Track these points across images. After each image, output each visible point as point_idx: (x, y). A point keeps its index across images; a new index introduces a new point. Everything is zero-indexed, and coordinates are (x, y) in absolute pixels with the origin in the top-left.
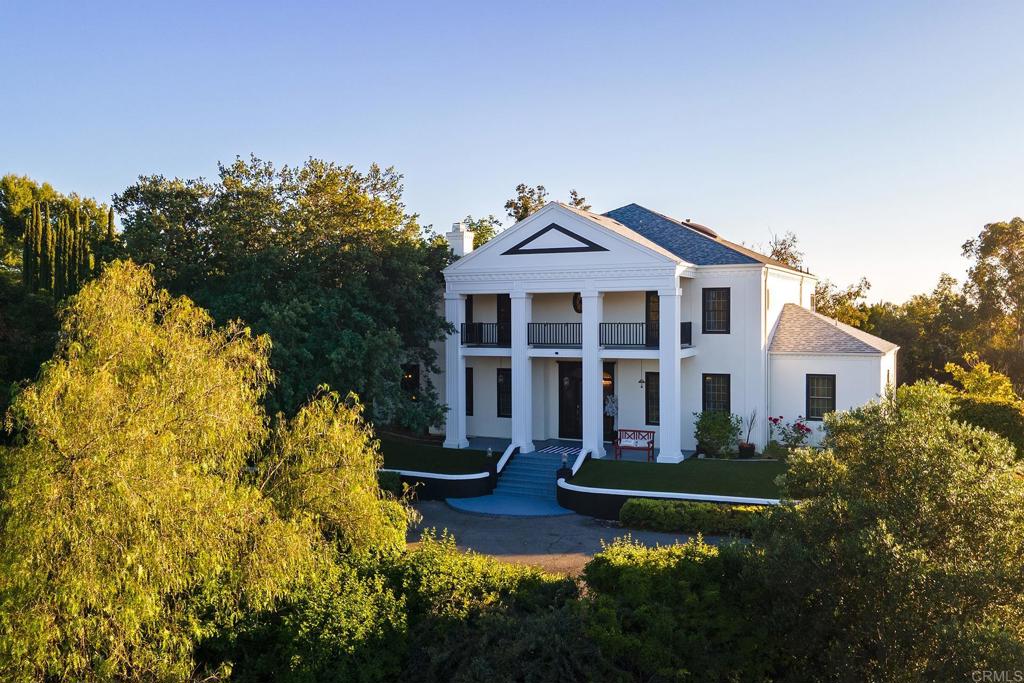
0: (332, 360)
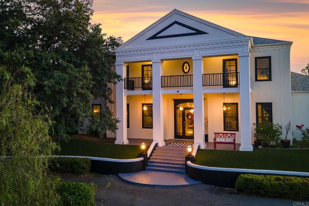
0: (45, 86)
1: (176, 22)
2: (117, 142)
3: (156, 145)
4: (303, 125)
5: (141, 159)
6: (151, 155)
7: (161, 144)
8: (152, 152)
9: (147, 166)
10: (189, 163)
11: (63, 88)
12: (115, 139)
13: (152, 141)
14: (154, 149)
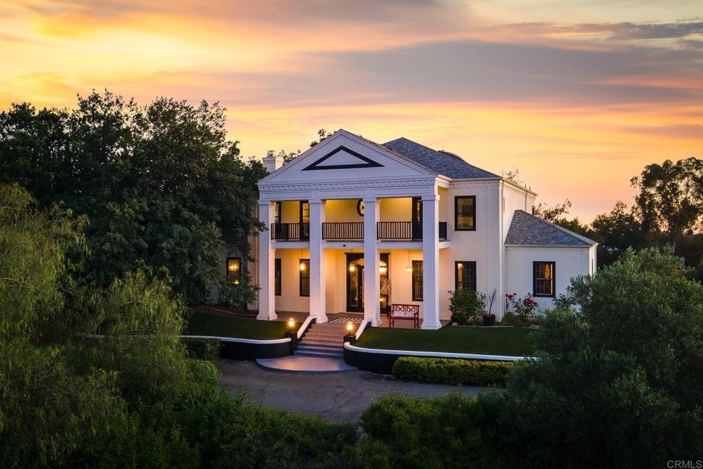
1: (342, 148)
2: (259, 317)
3: (314, 321)
4: (515, 294)
5: (288, 340)
6: (303, 335)
7: (322, 319)
8: (306, 331)
9: (296, 349)
10: (347, 344)
11: (185, 251)
12: (257, 312)
13: (308, 314)
14: (309, 326)
